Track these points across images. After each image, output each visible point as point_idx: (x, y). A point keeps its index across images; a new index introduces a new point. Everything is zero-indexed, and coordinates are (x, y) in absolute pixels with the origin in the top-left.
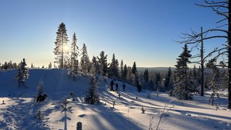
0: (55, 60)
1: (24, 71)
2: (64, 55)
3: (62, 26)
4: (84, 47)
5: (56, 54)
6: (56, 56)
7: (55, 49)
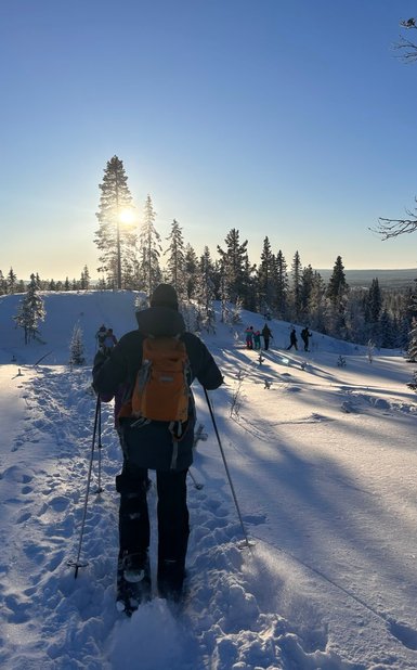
0: (101, 264)
1: (34, 305)
2: (124, 247)
3: (115, 166)
4: (176, 231)
5: (101, 247)
6: (102, 253)
7: (99, 233)
